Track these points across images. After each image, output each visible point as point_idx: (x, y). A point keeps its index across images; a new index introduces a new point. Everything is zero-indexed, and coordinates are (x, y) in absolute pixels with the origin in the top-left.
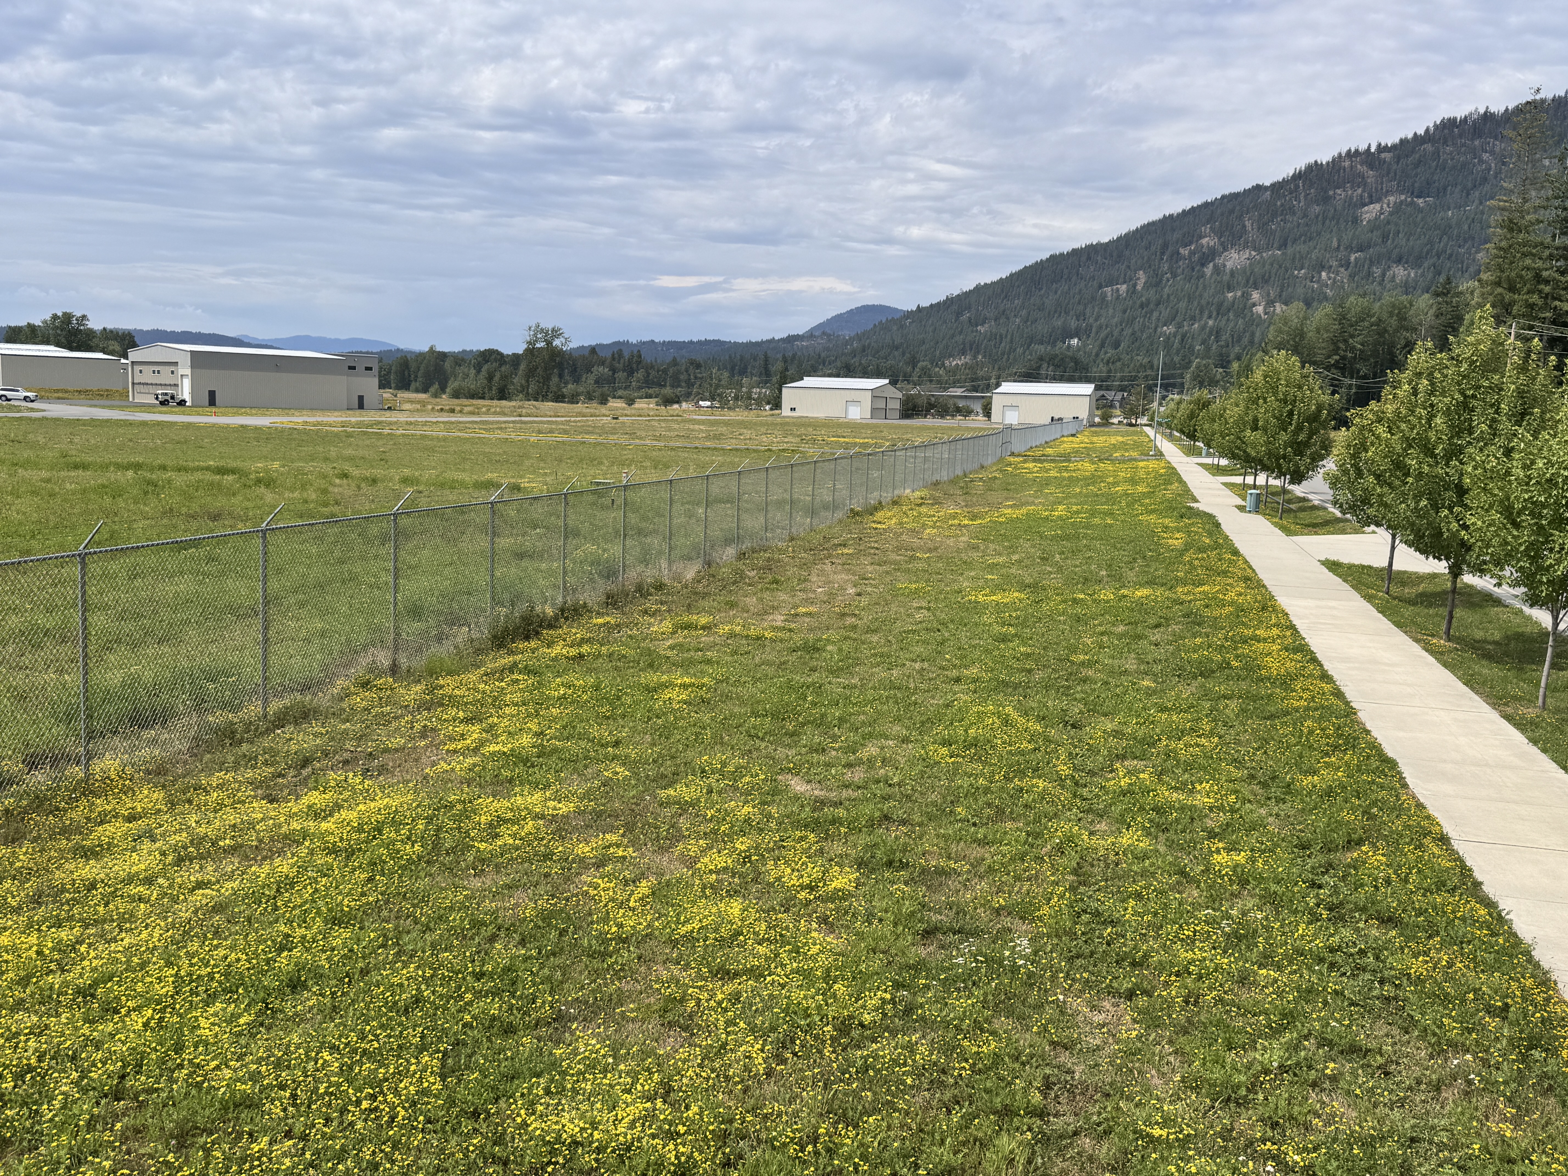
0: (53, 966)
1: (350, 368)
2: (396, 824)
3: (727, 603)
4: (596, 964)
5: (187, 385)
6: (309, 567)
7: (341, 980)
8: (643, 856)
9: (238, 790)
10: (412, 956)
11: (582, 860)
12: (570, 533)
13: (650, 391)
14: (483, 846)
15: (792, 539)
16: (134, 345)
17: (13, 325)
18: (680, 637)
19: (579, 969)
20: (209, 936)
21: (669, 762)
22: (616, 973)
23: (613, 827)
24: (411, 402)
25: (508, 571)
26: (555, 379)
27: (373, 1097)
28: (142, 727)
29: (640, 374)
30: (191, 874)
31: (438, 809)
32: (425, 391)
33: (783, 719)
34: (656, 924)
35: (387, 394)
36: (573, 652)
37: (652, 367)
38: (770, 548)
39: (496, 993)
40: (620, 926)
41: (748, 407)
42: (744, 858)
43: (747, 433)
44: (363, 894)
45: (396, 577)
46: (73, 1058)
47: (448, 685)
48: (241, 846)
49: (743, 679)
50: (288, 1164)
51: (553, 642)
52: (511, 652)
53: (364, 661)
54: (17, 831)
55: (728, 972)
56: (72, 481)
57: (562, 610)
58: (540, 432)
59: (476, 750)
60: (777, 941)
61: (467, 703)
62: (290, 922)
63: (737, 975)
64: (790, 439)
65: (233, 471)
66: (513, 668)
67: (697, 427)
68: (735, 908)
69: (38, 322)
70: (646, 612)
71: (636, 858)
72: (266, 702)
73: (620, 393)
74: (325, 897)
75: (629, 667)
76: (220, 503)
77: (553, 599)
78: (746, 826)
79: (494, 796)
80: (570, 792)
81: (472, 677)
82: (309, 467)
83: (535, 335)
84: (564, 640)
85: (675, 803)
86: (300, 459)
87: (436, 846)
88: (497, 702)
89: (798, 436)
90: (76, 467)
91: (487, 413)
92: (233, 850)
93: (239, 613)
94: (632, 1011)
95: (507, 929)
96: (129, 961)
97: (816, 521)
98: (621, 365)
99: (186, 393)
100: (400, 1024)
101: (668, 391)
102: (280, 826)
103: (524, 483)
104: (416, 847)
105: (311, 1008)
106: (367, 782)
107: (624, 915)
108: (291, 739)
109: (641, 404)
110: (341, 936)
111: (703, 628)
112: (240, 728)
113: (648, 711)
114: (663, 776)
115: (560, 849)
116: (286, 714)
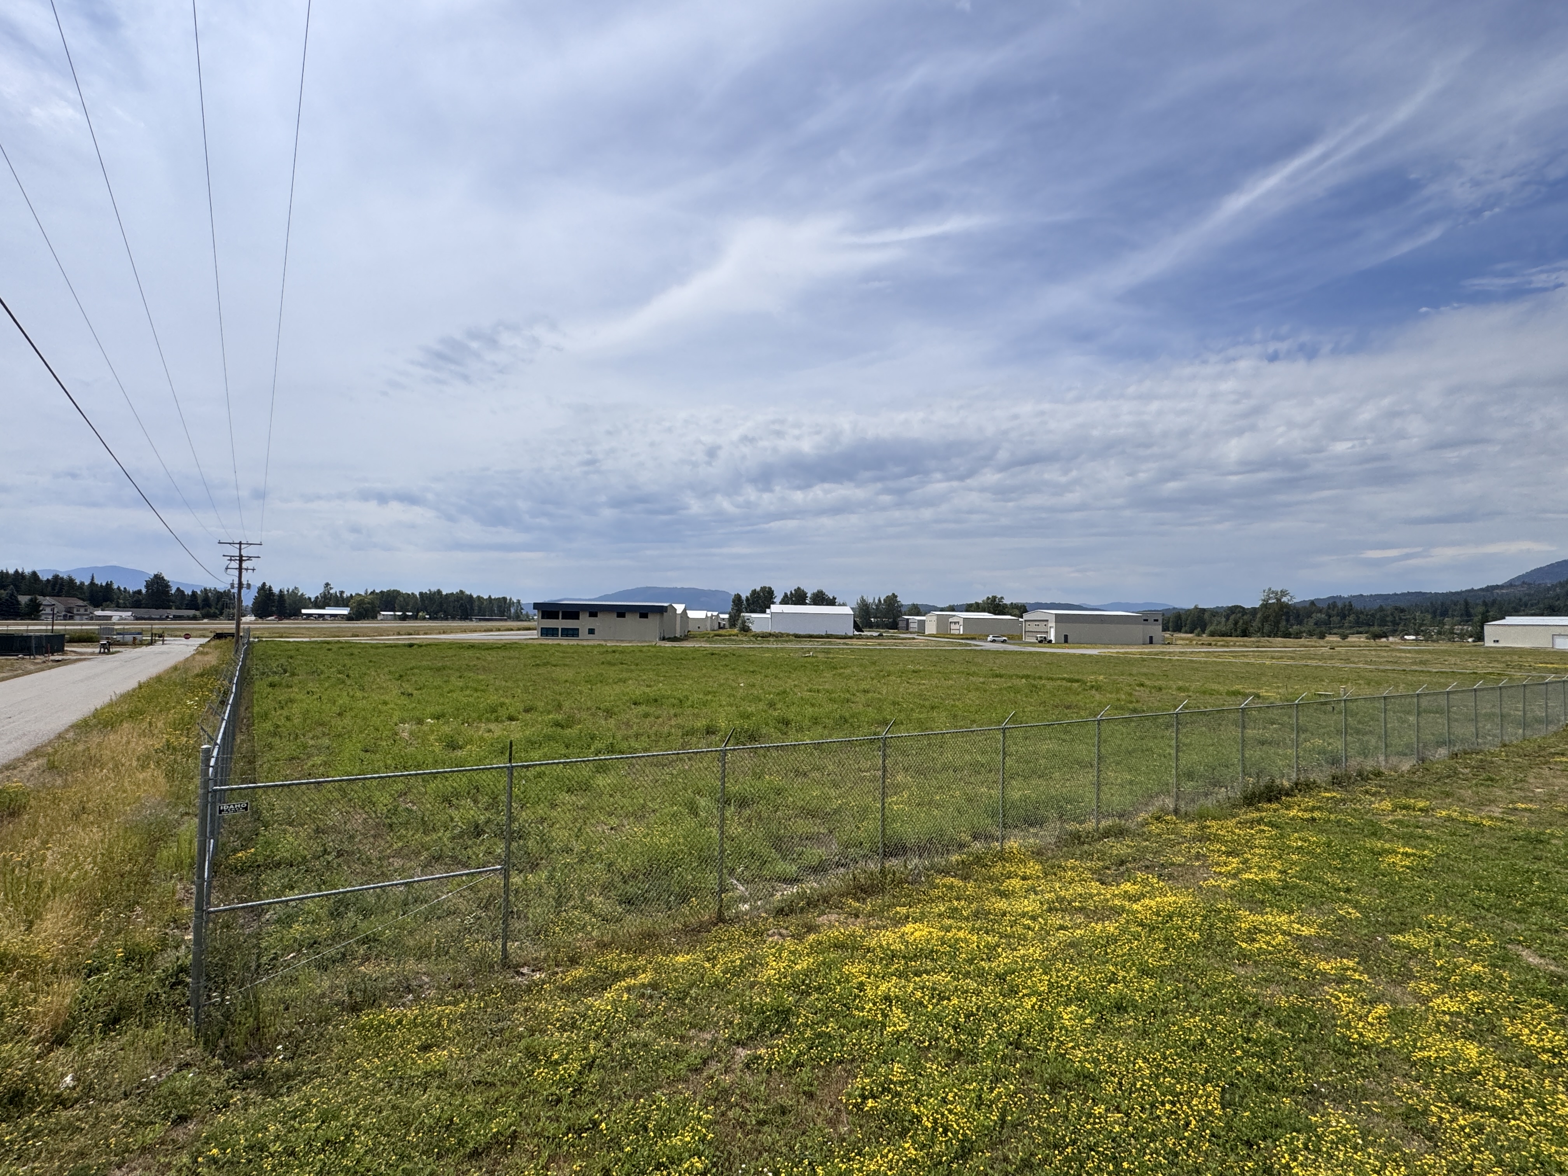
0: (985, 957)
1: (1145, 620)
2: (1184, 917)
3: (1442, 793)
4: (1342, 1059)
5: (1053, 631)
6: (1122, 739)
7: (1149, 1013)
8: (1377, 983)
9: (1083, 873)
10: (1196, 1011)
11: (1324, 974)
12: (1300, 730)
13: (1361, 629)
14: (1244, 945)
15: (1505, 745)
16: (1026, 611)
17: (969, 603)
18: (1399, 815)
19: (1326, 1059)
20: (1068, 961)
21: (1396, 914)
22: (1360, 1071)
23: (1349, 954)
24: (1183, 639)
25: (1255, 754)
26: (1284, 623)
27: (1173, 1104)
28: (1031, 825)
29: (1352, 618)
30: (1056, 920)
31: (1210, 912)
32: (1191, 632)
33: (1509, 897)
34: (1394, 1042)
35: (1167, 635)
36: (1307, 815)
37: (1362, 613)
38: (1481, 751)
39: (1261, 1057)
40: (1361, 1035)
41: (1451, 640)
42: (1478, 1009)
43: (1453, 660)
44: (1161, 958)
45: (1177, 752)
46: (994, 1015)
47: (1213, 826)
48: (1085, 908)
49: (1464, 857)
50: (1118, 1129)
51: (1290, 806)
52: (1258, 810)
53: (1158, 803)
54: (967, 873)
55: (1469, 1103)
56: (994, 684)
57: (1297, 784)
58: (1273, 658)
59: (1235, 876)
60: (1519, 1091)
61: (1227, 841)
62: (1115, 965)
63: (1477, 1108)
64: (1495, 664)
65: (1077, 681)
66: (1260, 821)
67: (1403, 655)
68: (1472, 1050)
69: (980, 601)
70: (1367, 792)
71: (1371, 984)
72: (1098, 822)
73: (1335, 631)
74: (1137, 954)
75: (1354, 833)
76: (1072, 699)
77: (1289, 775)
78: (1476, 983)
79: (1251, 911)
80: (1310, 920)
81: (1231, 823)
82: (1121, 678)
83: (1268, 595)
84: (1299, 806)
85: (1405, 948)
86: (1115, 674)
87: (1210, 937)
88: (1249, 844)
89: (1503, 662)
90: (997, 676)
91: (1234, 645)
92: (1081, 910)
93: (1083, 765)
94: (1376, 1107)
95: (1266, 1011)
96: (1024, 964)
97: (1528, 733)
98: (1335, 612)
99: (1052, 636)
100: (1191, 1057)
101: (1376, 629)
102: (1108, 900)
103: (1263, 692)
104: (1196, 935)
105: (1130, 1026)
106: (1161, 883)
107: (1363, 1028)
108: (1113, 846)
109: (1352, 639)
110: (1149, 984)
111: (1421, 810)
112: (1084, 834)
113: (1375, 870)
114: (1392, 924)
115: (1305, 962)
116: (1110, 830)
